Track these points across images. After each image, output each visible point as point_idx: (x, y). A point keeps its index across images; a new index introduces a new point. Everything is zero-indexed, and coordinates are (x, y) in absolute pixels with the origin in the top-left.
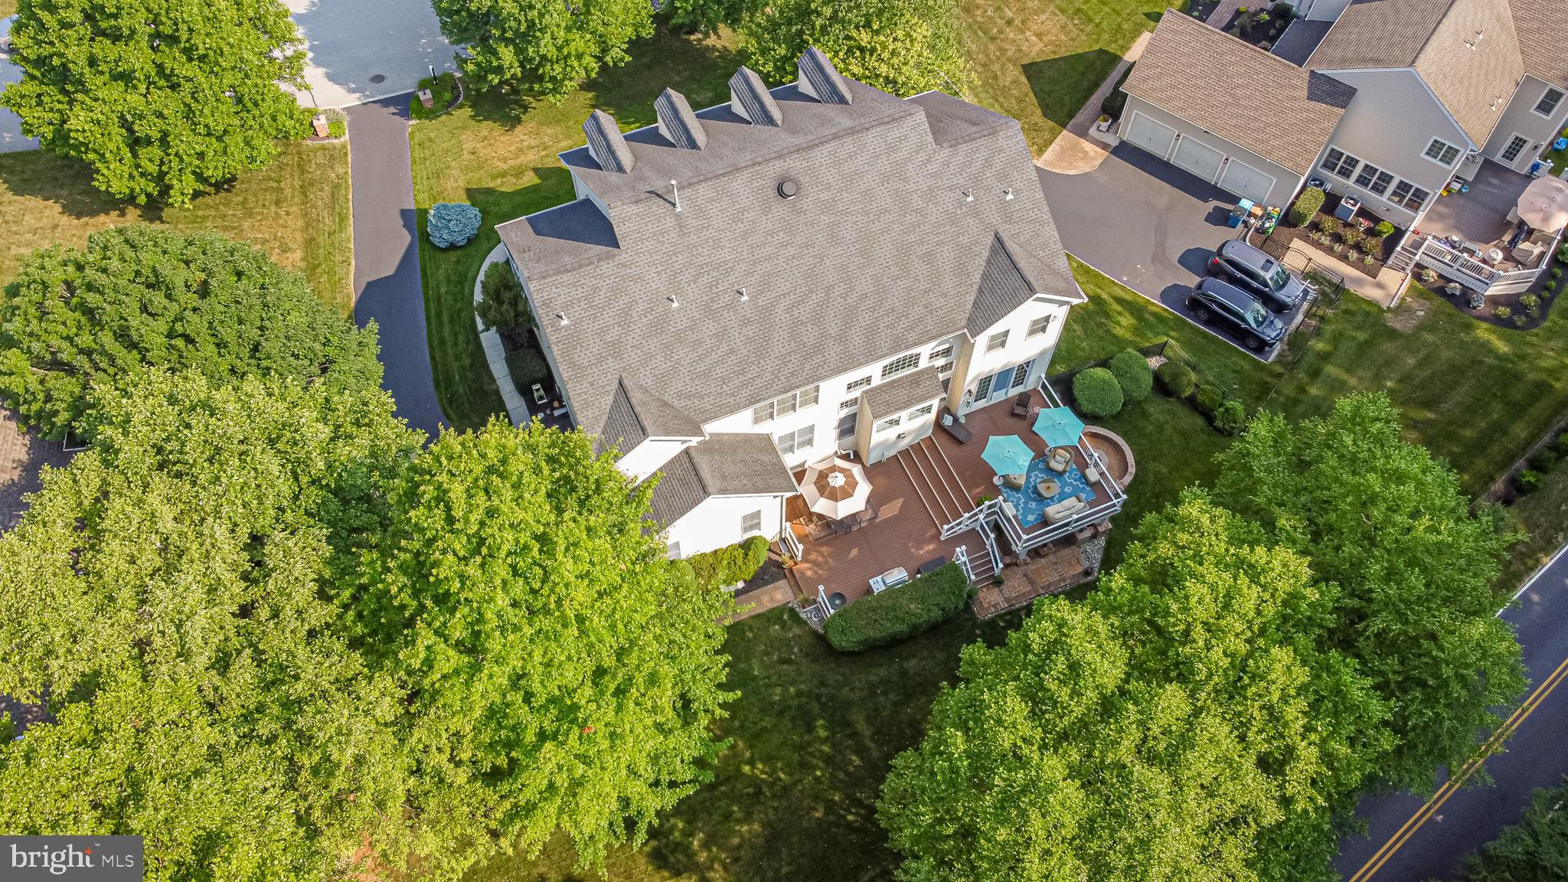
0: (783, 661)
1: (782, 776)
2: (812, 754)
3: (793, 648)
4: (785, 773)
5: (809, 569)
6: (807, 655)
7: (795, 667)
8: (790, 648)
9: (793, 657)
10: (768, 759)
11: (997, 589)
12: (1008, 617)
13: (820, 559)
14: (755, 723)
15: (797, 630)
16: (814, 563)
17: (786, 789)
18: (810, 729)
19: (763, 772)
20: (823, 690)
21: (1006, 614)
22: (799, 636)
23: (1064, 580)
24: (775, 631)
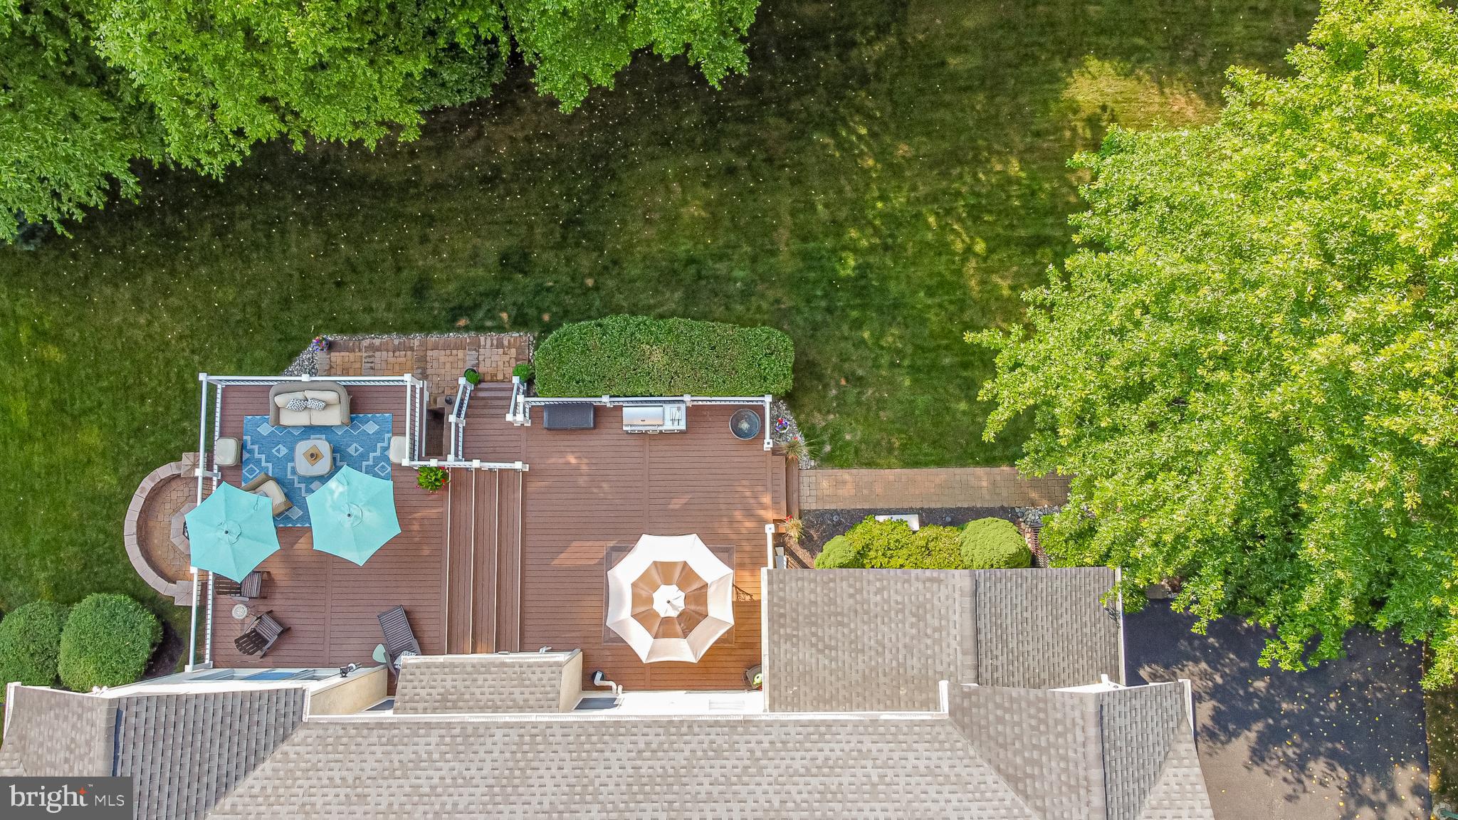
0: (859, 381)
1: (932, 220)
2: (877, 232)
3: (837, 397)
4: (926, 222)
5: (765, 508)
6: (820, 378)
7: (846, 365)
8: (841, 398)
9: (843, 382)
10: (942, 248)
11: (482, 369)
12: (489, 323)
13: (738, 515)
14: (940, 306)
15: (819, 420)
16: (749, 513)
17: (933, 198)
18: (863, 270)
19: (958, 234)
20: (819, 318)
21: (490, 329)
22: (820, 411)
23: (372, 348)
24: (853, 431)
